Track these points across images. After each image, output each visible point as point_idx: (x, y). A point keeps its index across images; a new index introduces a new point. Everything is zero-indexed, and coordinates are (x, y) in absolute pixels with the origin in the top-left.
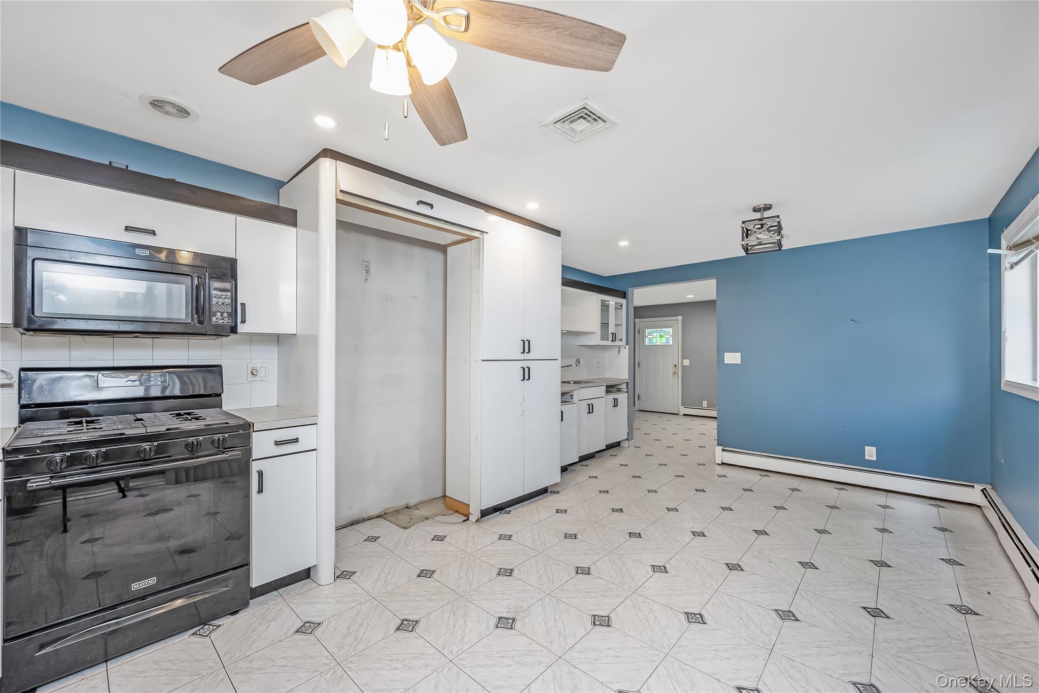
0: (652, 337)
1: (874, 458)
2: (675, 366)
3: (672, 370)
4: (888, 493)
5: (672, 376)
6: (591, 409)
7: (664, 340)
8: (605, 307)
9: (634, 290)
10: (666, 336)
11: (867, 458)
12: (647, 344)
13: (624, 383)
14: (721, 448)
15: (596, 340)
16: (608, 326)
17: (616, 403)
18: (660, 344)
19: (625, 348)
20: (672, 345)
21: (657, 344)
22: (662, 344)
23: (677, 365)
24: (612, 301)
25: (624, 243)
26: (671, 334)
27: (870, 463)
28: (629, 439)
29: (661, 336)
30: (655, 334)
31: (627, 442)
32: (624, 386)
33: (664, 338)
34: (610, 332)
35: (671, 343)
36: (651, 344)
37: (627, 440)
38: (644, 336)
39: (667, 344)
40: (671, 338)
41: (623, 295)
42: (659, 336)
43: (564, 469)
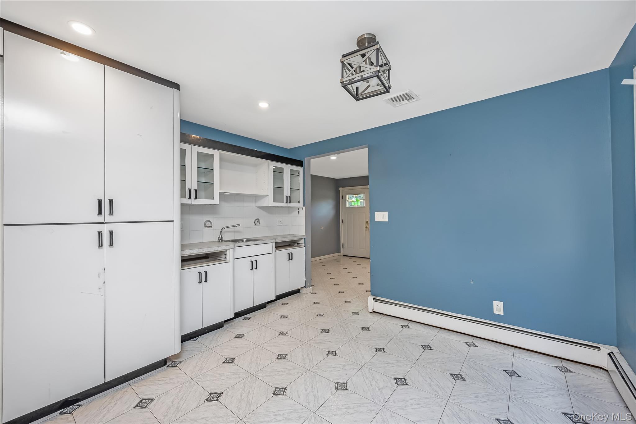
0: (351, 201)
1: (502, 313)
2: (367, 222)
3: (365, 225)
4: (515, 348)
5: (365, 230)
6: (254, 265)
7: (359, 203)
8: (278, 173)
9: (311, 160)
10: (360, 200)
11: (495, 312)
12: (348, 206)
13: (302, 239)
14: (372, 297)
15: (269, 202)
16: (283, 190)
17: (290, 257)
18: (357, 206)
19: (303, 209)
20: (364, 207)
21: (355, 206)
22: (358, 206)
23: (368, 221)
24: (287, 168)
25: (264, 105)
26: (364, 199)
27: (498, 318)
28: (306, 287)
29: (357, 201)
30: (353, 199)
31: (305, 289)
32: (302, 242)
33: (360, 202)
34: (285, 194)
35: (364, 206)
36: (351, 206)
37: (305, 287)
38: (345, 201)
39: (361, 206)
40: (364, 202)
41: (300, 163)
42: (356, 201)
43: (186, 338)
